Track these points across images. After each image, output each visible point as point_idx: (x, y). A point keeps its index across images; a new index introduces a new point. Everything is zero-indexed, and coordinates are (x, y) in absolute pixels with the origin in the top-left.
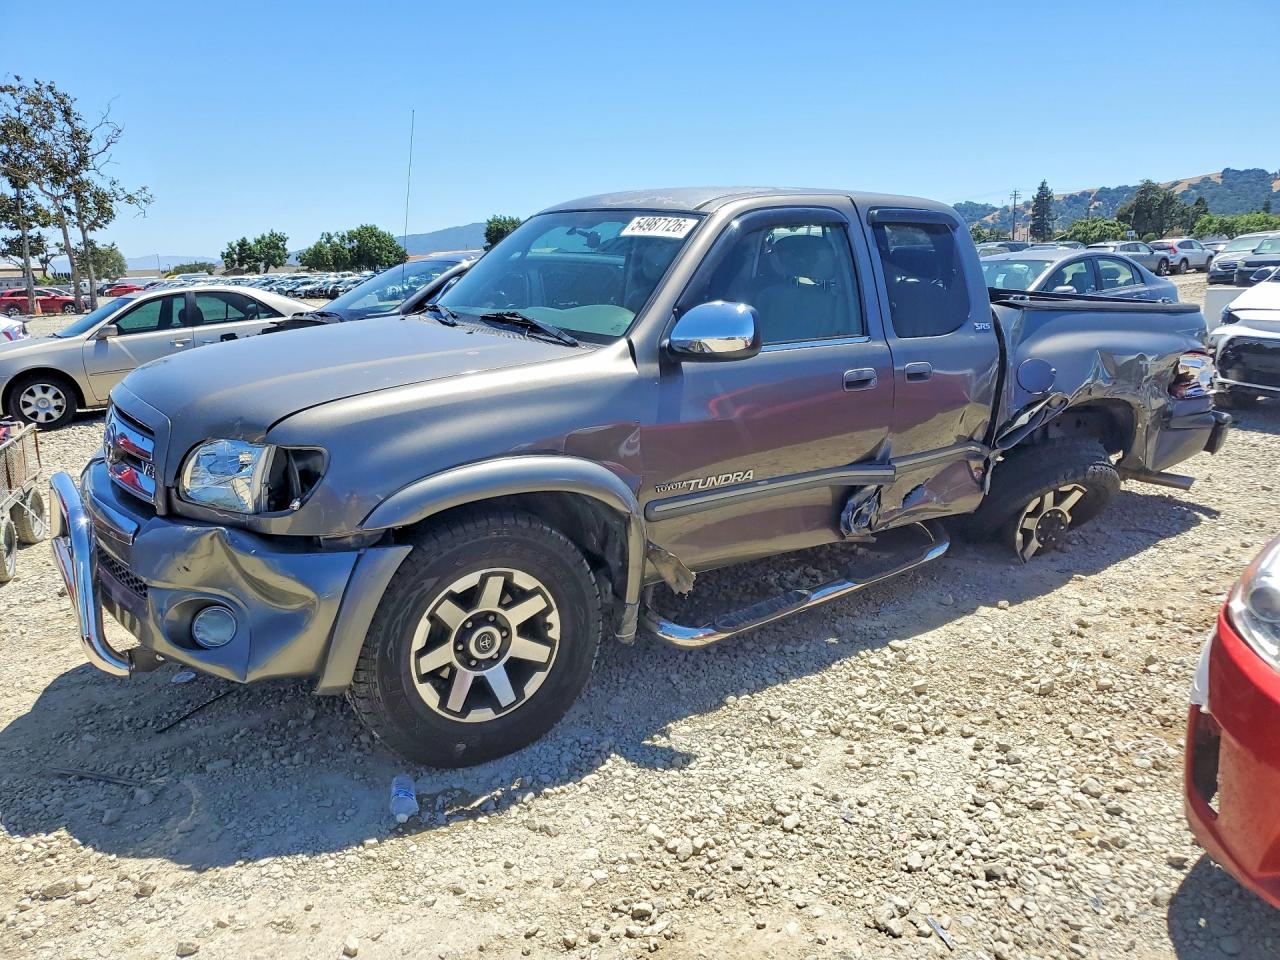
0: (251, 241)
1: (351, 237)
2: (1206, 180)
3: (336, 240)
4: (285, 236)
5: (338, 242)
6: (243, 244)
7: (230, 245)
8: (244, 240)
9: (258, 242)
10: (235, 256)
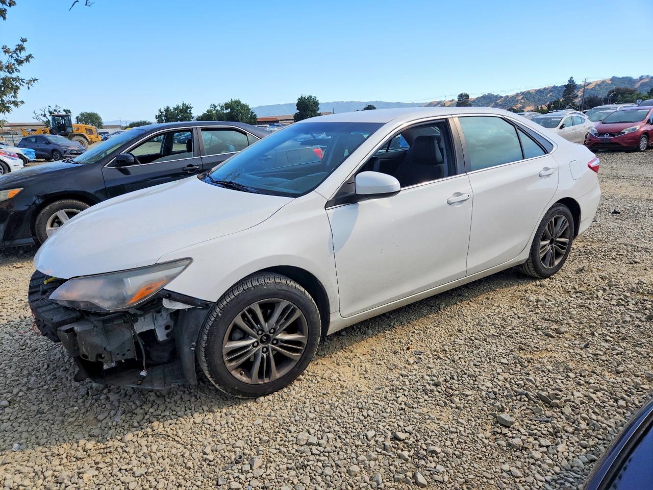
0: (171, 108)
1: (227, 106)
2: (603, 82)
3: (218, 108)
4: (191, 106)
5: (219, 109)
6: (167, 110)
7: (160, 110)
8: (168, 108)
9: (175, 109)
10: (163, 118)
